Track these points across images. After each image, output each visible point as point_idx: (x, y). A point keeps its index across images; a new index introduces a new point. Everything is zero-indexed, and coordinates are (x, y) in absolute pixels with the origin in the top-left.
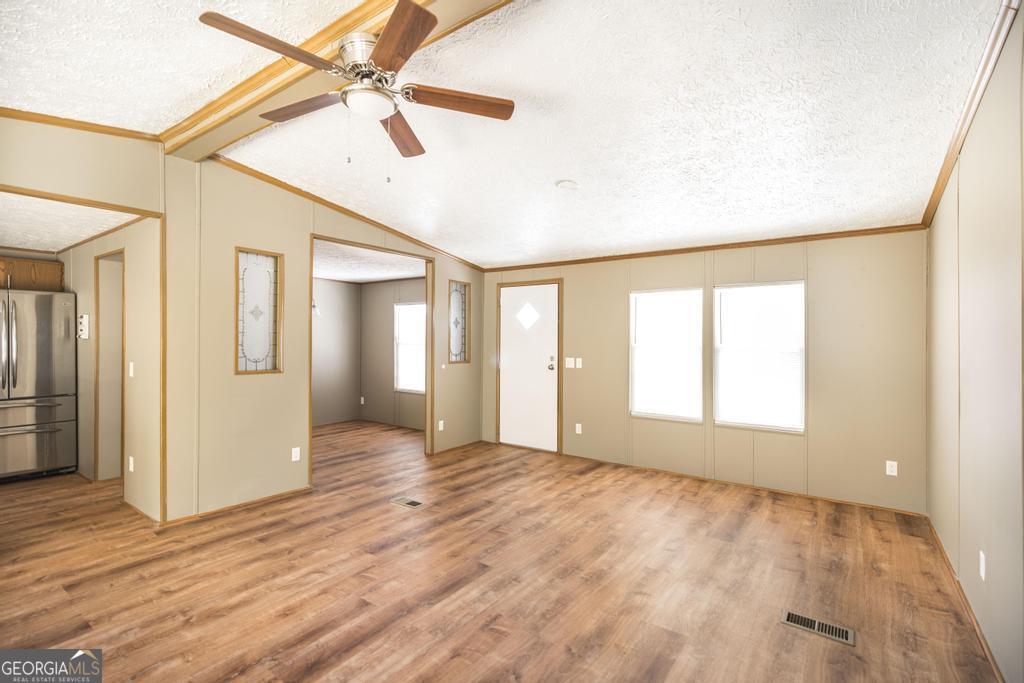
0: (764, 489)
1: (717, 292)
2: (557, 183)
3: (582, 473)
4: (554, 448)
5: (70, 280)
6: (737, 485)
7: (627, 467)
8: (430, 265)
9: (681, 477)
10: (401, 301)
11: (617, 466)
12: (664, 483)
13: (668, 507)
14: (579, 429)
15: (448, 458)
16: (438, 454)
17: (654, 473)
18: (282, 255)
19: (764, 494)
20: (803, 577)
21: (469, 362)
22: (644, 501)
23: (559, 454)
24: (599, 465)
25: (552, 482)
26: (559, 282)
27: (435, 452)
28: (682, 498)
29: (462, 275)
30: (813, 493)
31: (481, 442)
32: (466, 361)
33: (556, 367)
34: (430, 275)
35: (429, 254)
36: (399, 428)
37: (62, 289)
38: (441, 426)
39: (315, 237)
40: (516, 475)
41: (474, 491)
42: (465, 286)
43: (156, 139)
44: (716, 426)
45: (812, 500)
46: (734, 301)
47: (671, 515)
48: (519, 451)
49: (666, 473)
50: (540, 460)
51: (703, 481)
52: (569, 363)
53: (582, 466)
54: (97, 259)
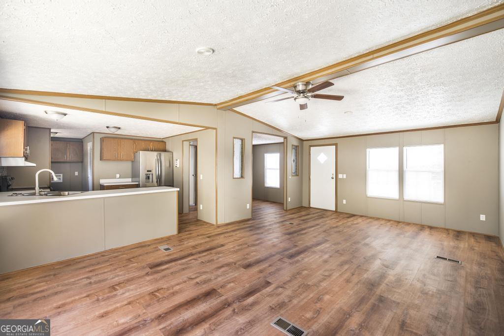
0: (426, 226)
1: (405, 148)
2: (345, 113)
3: (348, 218)
4: (334, 209)
5: (168, 147)
6: (414, 224)
7: (366, 216)
8: (285, 139)
9: (389, 221)
10: (267, 152)
11: (362, 216)
12: (383, 222)
13: (387, 229)
14: (344, 202)
15: (293, 211)
16: (289, 210)
17: (378, 219)
18: (244, 139)
19: (426, 227)
20: (443, 249)
21: (298, 176)
22: (376, 227)
23: (336, 211)
24: (354, 215)
25: (338, 220)
26: (336, 145)
27: (288, 209)
28: (391, 226)
29: (296, 143)
30: (447, 227)
31: (302, 207)
32: (297, 175)
33: (335, 178)
34: (285, 142)
35: (285, 136)
36: (267, 201)
37: (165, 151)
38: (289, 200)
39: (253, 132)
40: (323, 217)
41: (310, 221)
42: (296, 146)
43: (216, 105)
44: (404, 201)
45: (447, 230)
46: (412, 153)
47: (389, 231)
48: (319, 211)
49: (383, 219)
50: (329, 213)
51: (399, 222)
52: (340, 176)
53: (348, 215)
54: (183, 141)
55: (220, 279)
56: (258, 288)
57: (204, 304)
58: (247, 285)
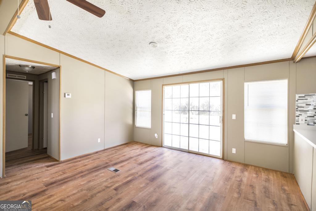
55: (152, 189)
56: (124, 185)
57: (153, 175)
58: (131, 186)
